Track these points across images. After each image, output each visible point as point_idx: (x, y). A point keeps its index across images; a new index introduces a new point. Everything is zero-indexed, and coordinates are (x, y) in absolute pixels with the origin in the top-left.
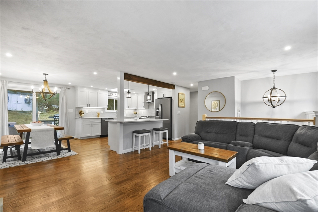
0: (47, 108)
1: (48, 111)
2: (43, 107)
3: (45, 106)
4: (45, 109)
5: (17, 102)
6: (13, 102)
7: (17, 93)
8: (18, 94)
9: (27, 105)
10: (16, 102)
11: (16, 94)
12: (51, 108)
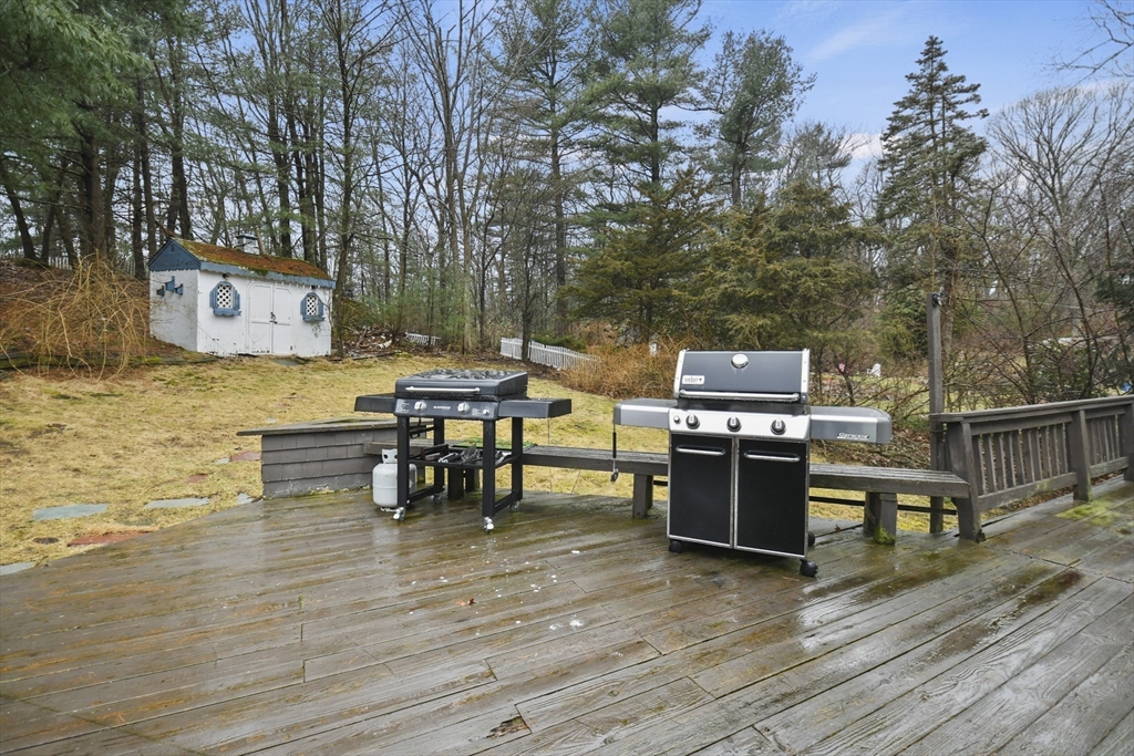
0: (387, 344)
1: (391, 355)
2: (375, 341)
3: (380, 334)
4: (381, 346)
5: (273, 315)
6: (258, 320)
7: (268, 276)
8: (272, 281)
9: (309, 328)
10: (269, 319)
11: (265, 280)
12: (403, 343)
